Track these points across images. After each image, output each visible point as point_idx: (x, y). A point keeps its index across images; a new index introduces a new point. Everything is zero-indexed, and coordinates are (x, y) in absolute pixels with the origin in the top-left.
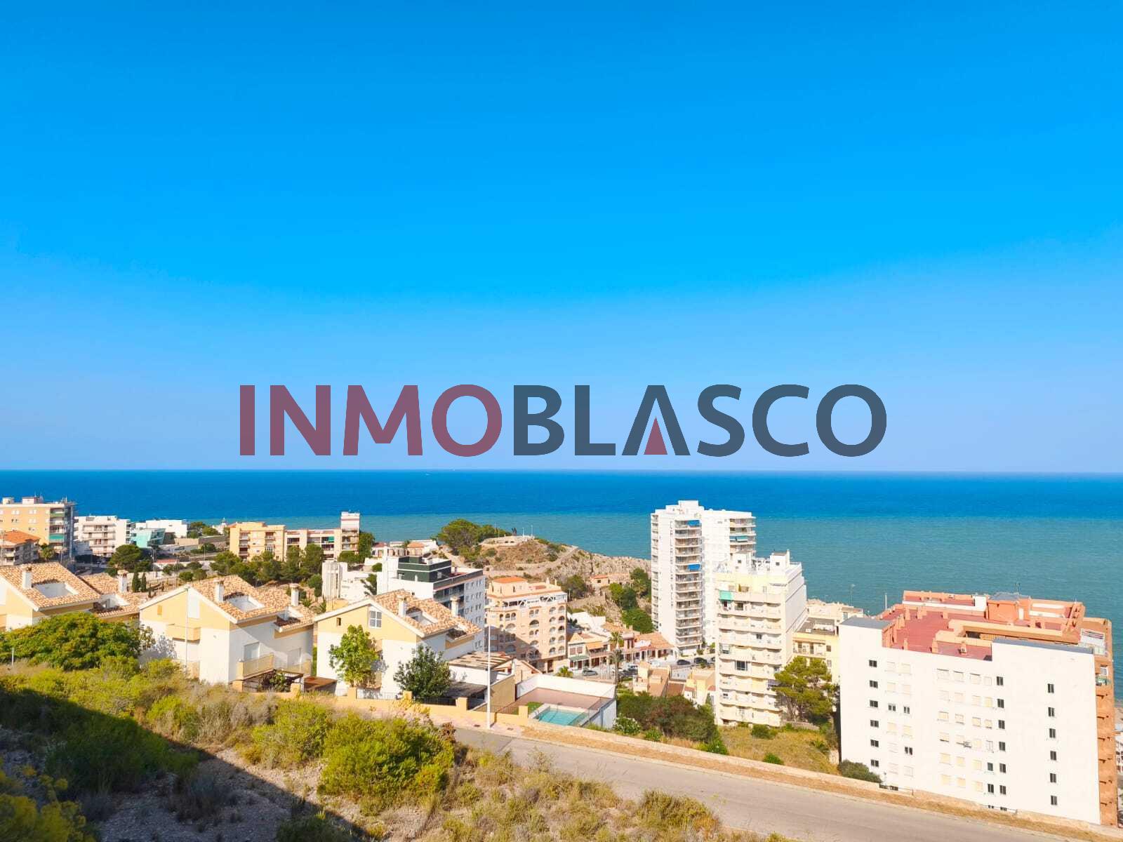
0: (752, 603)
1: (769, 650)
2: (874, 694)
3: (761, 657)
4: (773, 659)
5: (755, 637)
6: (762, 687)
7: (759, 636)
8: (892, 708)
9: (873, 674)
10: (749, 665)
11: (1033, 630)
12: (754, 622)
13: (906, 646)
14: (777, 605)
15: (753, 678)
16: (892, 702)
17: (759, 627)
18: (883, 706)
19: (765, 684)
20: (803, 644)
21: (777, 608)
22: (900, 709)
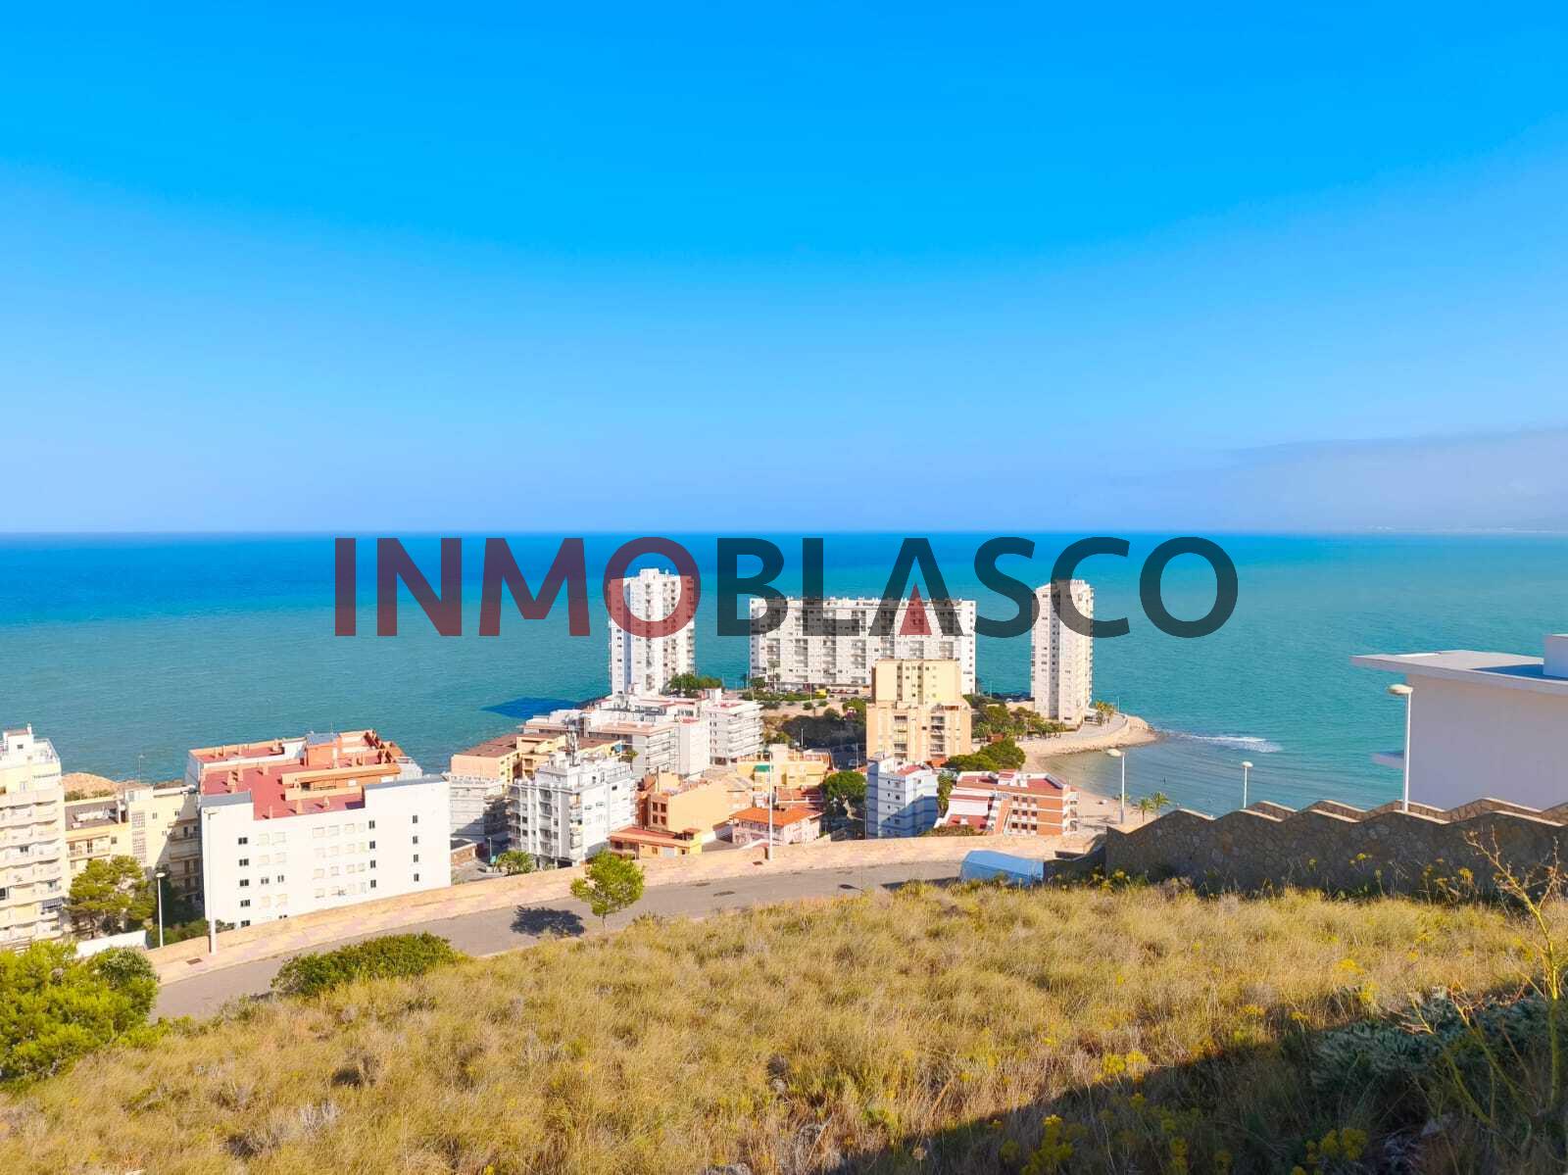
0: (13, 808)
1: (41, 863)
2: (245, 873)
3: (26, 875)
4: (47, 873)
5: (19, 850)
6: (34, 914)
7: (24, 849)
8: (265, 881)
9: (243, 852)
10: (12, 890)
11: (356, 769)
12: (16, 832)
13: (271, 815)
14: (54, 802)
15: (15, 906)
16: (264, 876)
17: (23, 837)
18: (254, 882)
19: (39, 907)
20: (77, 844)
21: (51, 807)
22: (273, 880)
